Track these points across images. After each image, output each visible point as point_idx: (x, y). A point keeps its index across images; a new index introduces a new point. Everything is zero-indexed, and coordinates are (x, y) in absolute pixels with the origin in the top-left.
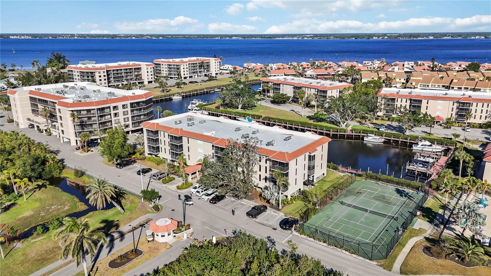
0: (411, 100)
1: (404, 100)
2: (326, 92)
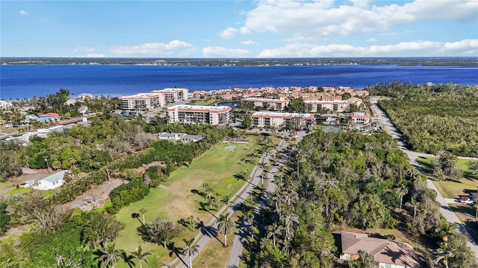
0: (317, 105)
1: (315, 105)
2: (281, 104)
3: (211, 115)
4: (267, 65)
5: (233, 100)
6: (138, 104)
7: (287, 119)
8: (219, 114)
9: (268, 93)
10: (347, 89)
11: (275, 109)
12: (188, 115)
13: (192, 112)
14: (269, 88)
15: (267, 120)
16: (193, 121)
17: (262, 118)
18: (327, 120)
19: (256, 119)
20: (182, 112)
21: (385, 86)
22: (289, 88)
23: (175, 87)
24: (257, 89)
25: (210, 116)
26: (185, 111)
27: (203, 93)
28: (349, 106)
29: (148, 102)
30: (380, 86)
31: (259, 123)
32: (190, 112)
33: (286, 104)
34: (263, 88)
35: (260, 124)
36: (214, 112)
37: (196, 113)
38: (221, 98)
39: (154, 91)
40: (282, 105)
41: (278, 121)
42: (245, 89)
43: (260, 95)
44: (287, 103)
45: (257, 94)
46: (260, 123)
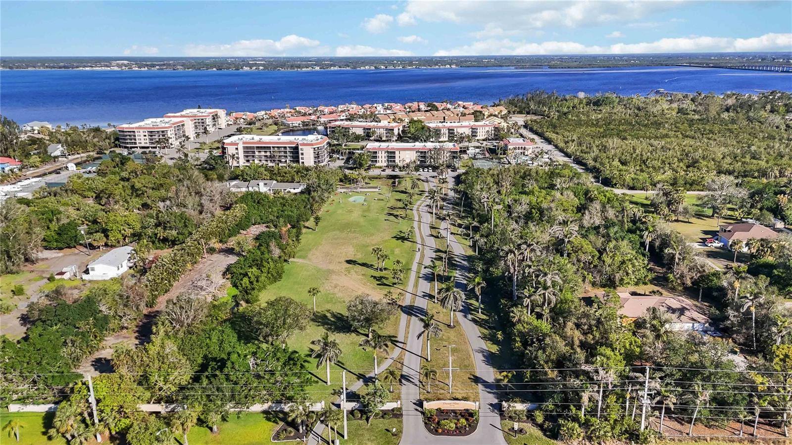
0: (447, 129)
1: (445, 130)
3: (302, 150)
4: (317, 68)
5: (303, 126)
6: (153, 137)
7: (421, 152)
8: (314, 148)
9: (355, 114)
10: (470, 105)
11: (384, 139)
12: (260, 152)
13: (268, 147)
14: (352, 106)
15: (391, 155)
16: (269, 162)
17: (383, 152)
18: (468, 152)
19: (374, 155)
20: (250, 147)
21: (523, 99)
22: (383, 105)
23: (199, 107)
24: (333, 107)
25: (300, 152)
26: (255, 145)
27: (249, 116)
28: (493, 129)
29: (172, 132)
30: (516, 99)
31: (378, 159)
32: (265, 147)
33: (399, 129)
34: (342, 106)
35: (380, 161)
36: (304, 144)
37: (273, 147)
38: (283, 124)
39: (169, 115)
40: (394, 132)
41: (407, 156)
42: (315, 109)
43: (345, 118)
44: (401, 129)
45: (340, 116)
46: (380, 159)
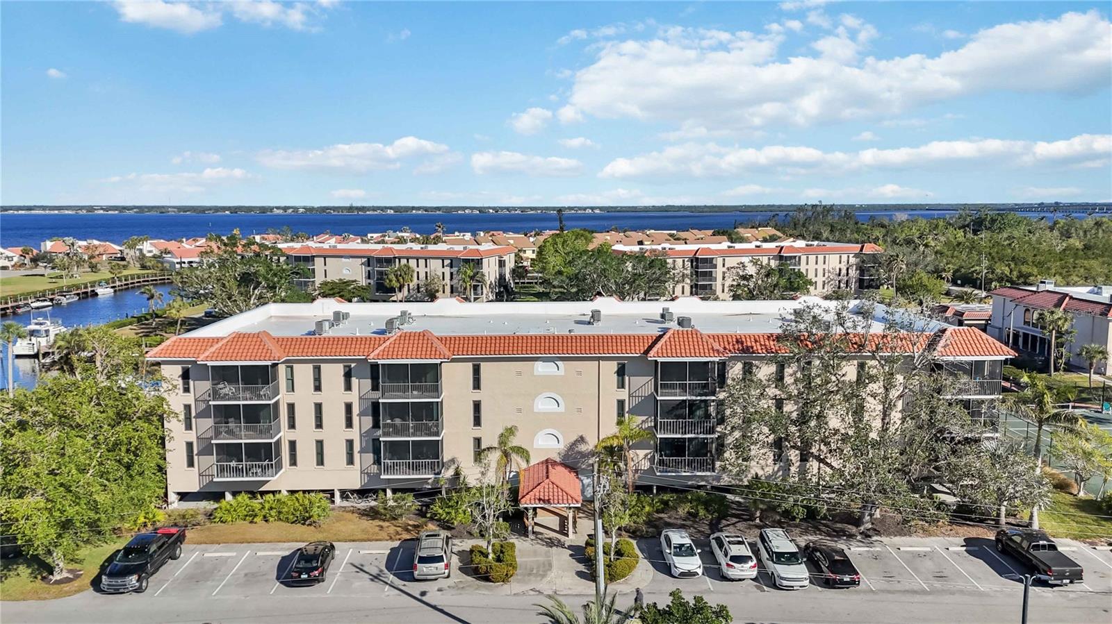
2: (479, 263)
15: (402, 396)
17: (333, 374)
31: (285, 435)
40: (483, 267)
41: (544, 407)
44: (510, 263)
